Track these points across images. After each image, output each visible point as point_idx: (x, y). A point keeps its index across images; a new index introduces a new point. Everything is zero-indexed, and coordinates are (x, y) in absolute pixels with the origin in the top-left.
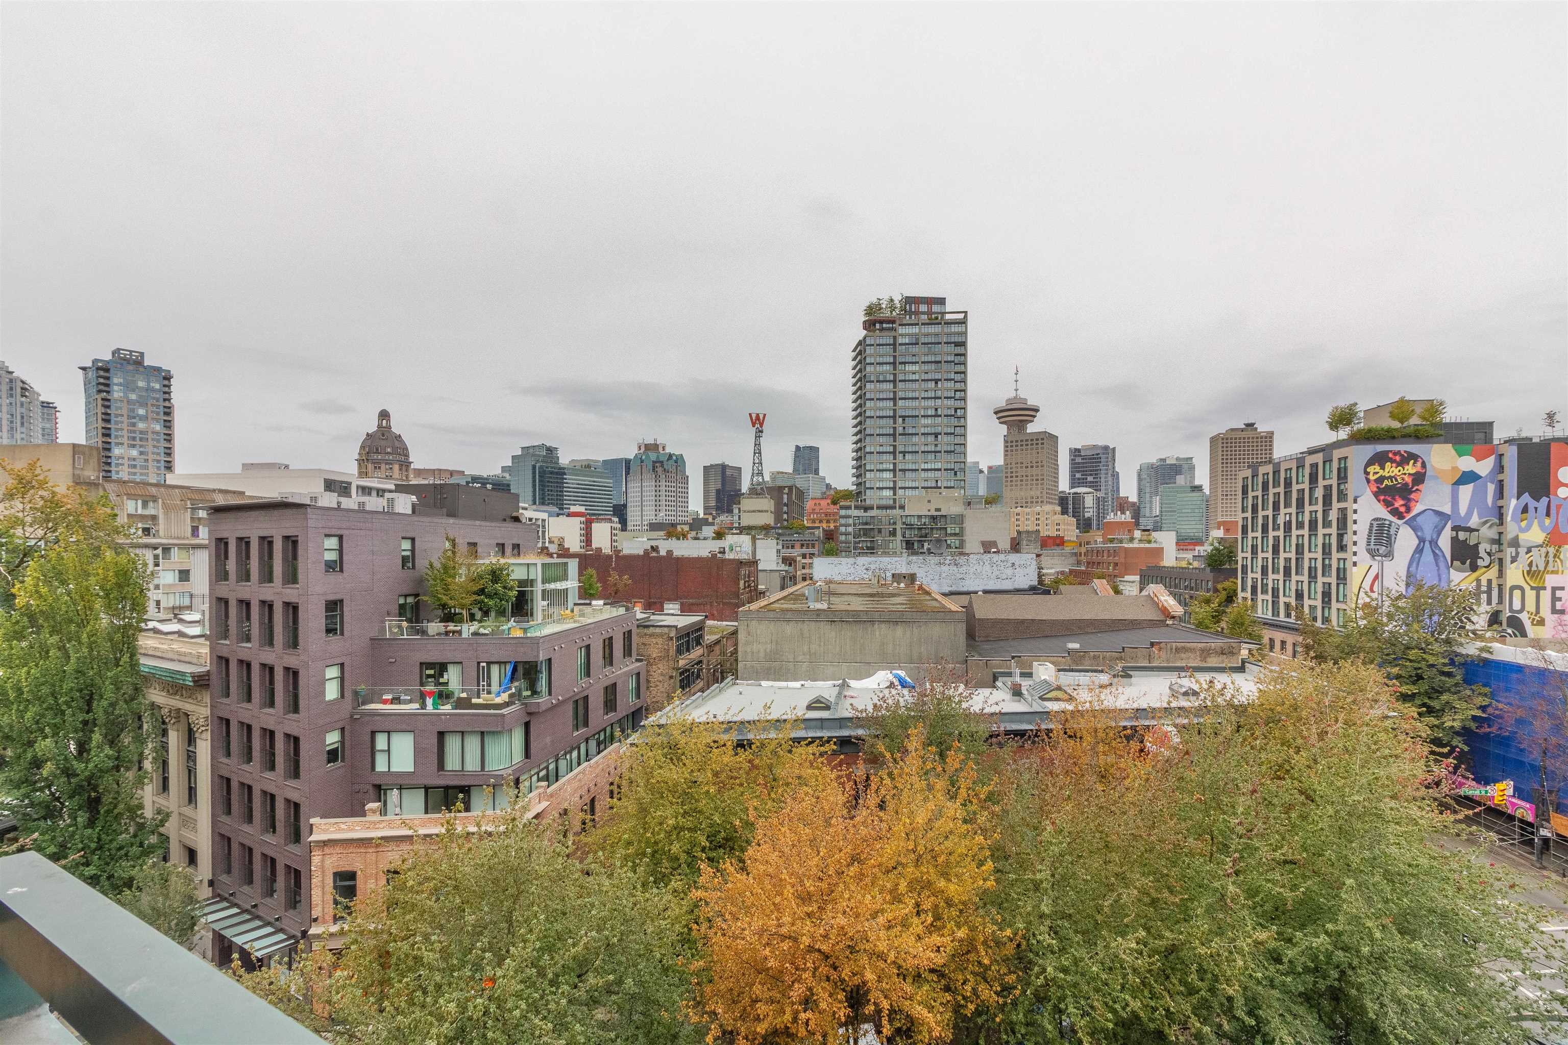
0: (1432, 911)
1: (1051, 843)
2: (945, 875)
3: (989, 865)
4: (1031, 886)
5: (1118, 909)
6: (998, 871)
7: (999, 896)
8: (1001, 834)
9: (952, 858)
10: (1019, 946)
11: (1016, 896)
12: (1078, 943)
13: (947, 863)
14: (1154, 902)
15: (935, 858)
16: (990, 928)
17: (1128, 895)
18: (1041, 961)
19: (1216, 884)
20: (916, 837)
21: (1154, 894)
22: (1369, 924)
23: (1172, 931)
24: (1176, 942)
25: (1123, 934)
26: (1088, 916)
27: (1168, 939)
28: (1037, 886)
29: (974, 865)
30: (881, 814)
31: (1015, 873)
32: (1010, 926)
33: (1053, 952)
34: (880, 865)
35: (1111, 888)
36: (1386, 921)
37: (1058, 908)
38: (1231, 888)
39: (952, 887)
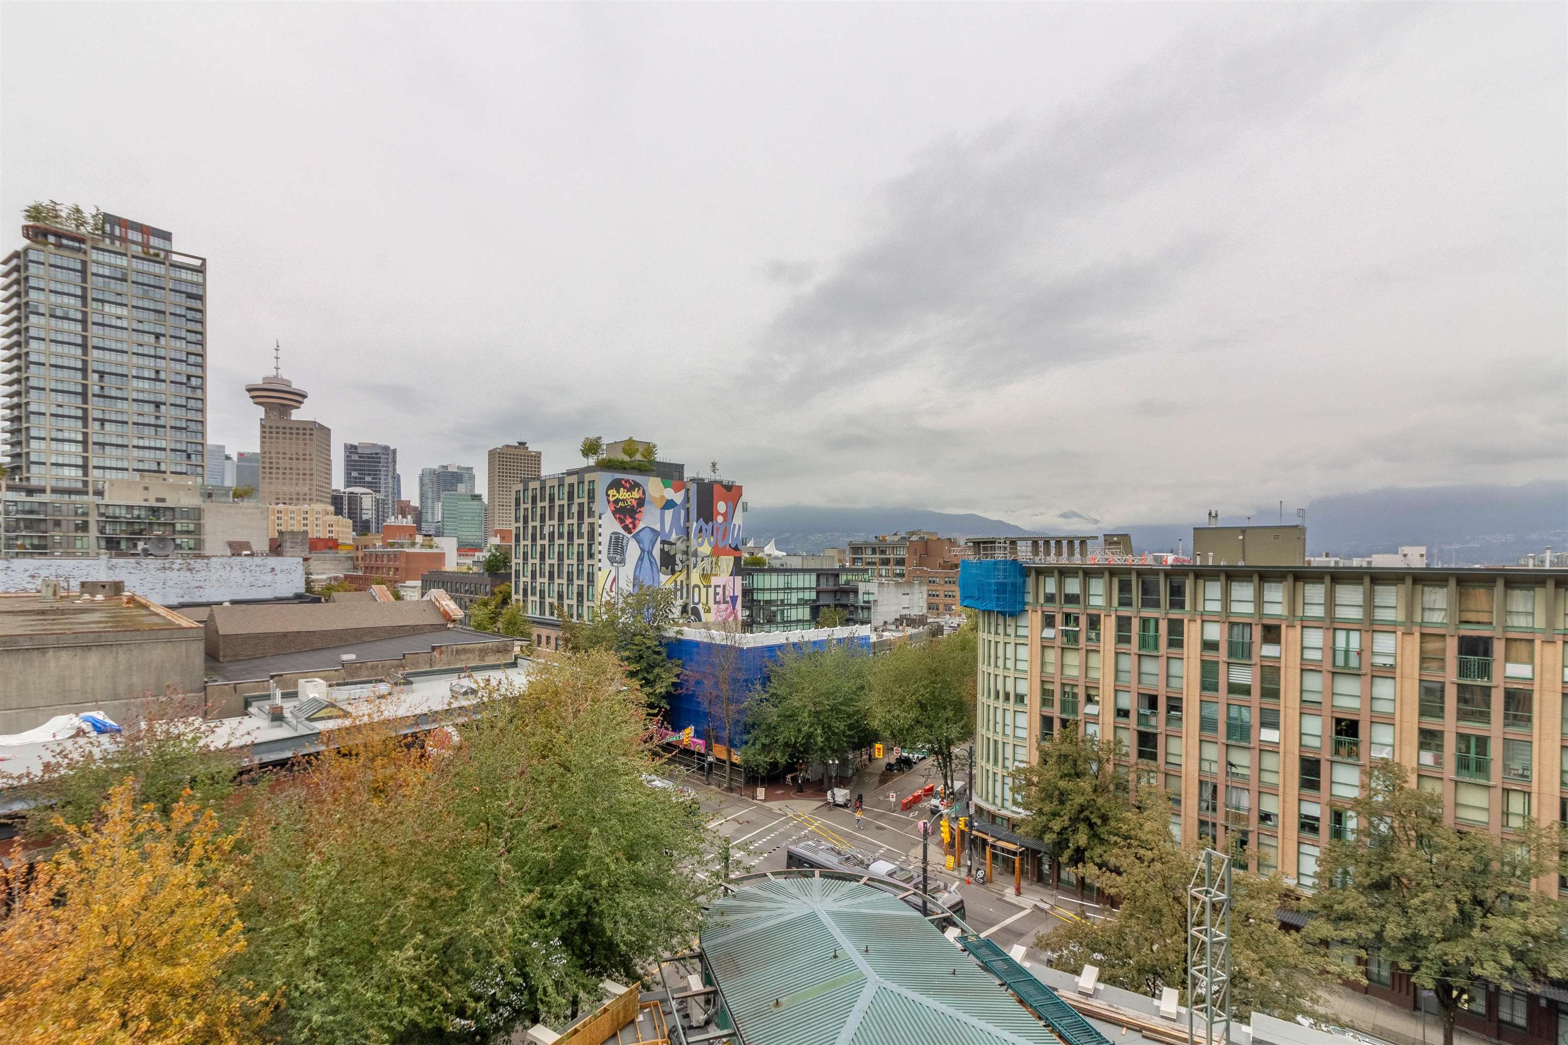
0: (647, 836)
1: (317, 877)
2: (170, 960)
3: (238, 924)
4: (292, 934)
5: (396, 921)
6: (249, 931)
7: (250, 959)
8: (253, 884)
9: (180, 936)
10: (277, 1007)
11: (272, 952)
12: (351, 974)
13: (173, 946)
14: (433, 904)
15: (153, 945)
16: (238, 1001)
17: (403, 906)
18: (305, 1014)
19: (491, 867)
20: (120, 926)
21: (432, 895)
22: (607, 860)
23: (450, 925)
24: (454, 935)
25: (400, 948)
26: (363, 942)
27: (446, 934)
28: (300, 931)
29: (214, 933)
30: (57, 913)
31: (271, 925)
32: (265, 988)
33: (320, 998)
34: (55, 983)
35: (386, 904)
36: (620, 855)
37: (326, 947)
38: (504, 866)
39: (181, 971)
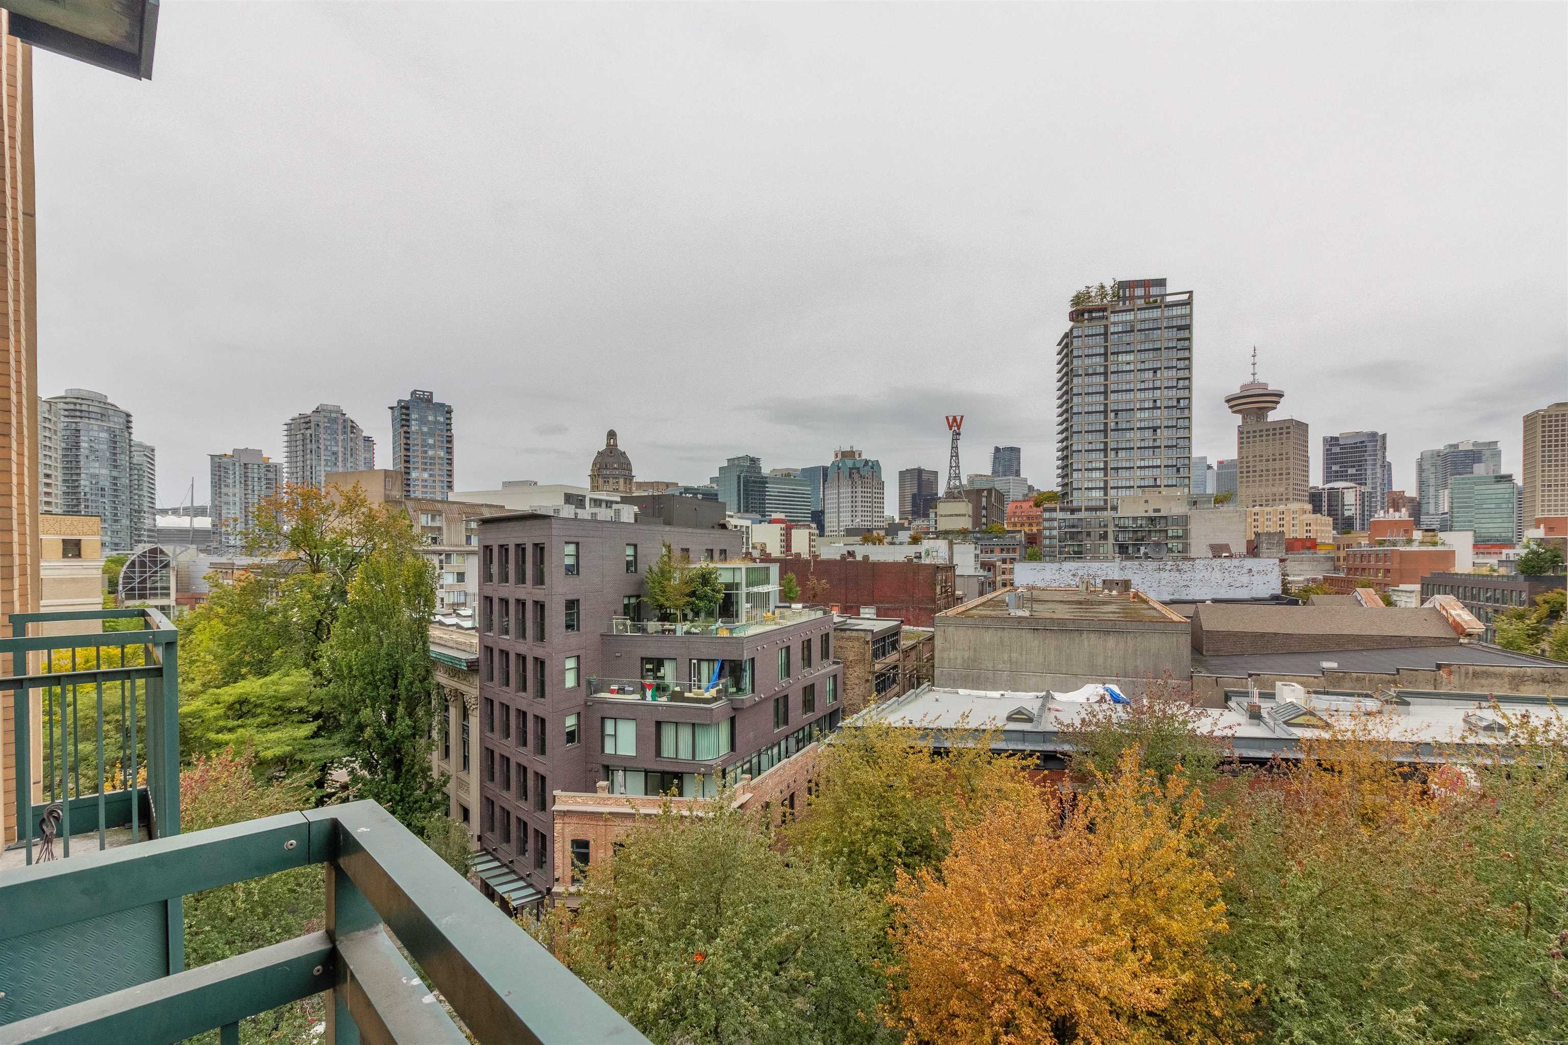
1: (1298, 888)
2: (1166, 911)
3: (1221, 905)
4: (1272, 935)
5: (1390, 976)
6: (1231, 914)
7: (1232, 942)
8: (1235, 872)
9: (1174, 893)
10: (1258, 1001)
11: (1253, 944)
12: (1336, 1008)
13: (1169, 899)
14: (1441, 975)
15: (1154, 891)
16: (1222, 977)
17: (1405, 962)
18: (1286, 1023)
19: (1536, 965)
20: (1131, 865)
21: (1442, 966)
23: (1468, 1013)
24: (1473, 1027)
25: (1398, 1008)
26: (1350, 980)
27: (1462, 1021)
28: (1281, 936)
29: (1201, 903)
30: (1091, 837)
31: (1252, 918)
32: (1247, 977)
33: (1301, 1014)
34: (1089, 892)
35: (1380, 951)
37: (1308, 965)
38: (1557, 972)
39: (1175, 925)
